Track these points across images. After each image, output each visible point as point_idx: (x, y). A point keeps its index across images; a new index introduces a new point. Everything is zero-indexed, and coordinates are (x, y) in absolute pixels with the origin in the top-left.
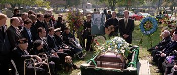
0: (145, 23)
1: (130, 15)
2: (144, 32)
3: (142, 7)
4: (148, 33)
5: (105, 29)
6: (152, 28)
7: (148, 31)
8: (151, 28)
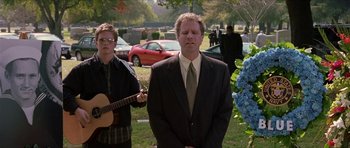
0: (261, 78)
1: (118, 49)
2: (262, 124)
3: (144, 25)
4: (284, 125)
5: (66, 114)
6: (298, 103)
7: (280, 116)
8: (293, 104)
